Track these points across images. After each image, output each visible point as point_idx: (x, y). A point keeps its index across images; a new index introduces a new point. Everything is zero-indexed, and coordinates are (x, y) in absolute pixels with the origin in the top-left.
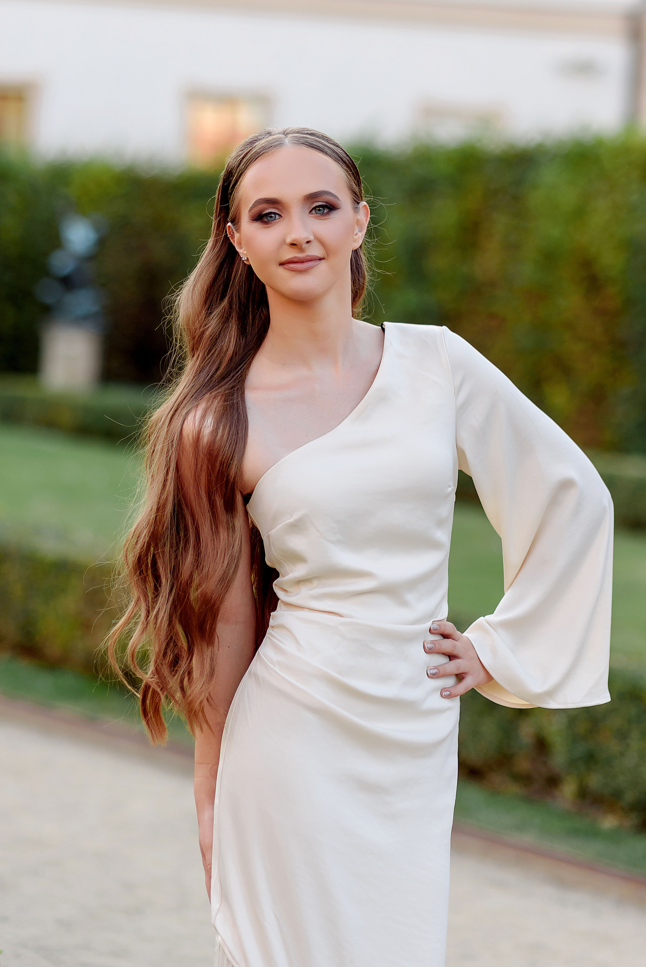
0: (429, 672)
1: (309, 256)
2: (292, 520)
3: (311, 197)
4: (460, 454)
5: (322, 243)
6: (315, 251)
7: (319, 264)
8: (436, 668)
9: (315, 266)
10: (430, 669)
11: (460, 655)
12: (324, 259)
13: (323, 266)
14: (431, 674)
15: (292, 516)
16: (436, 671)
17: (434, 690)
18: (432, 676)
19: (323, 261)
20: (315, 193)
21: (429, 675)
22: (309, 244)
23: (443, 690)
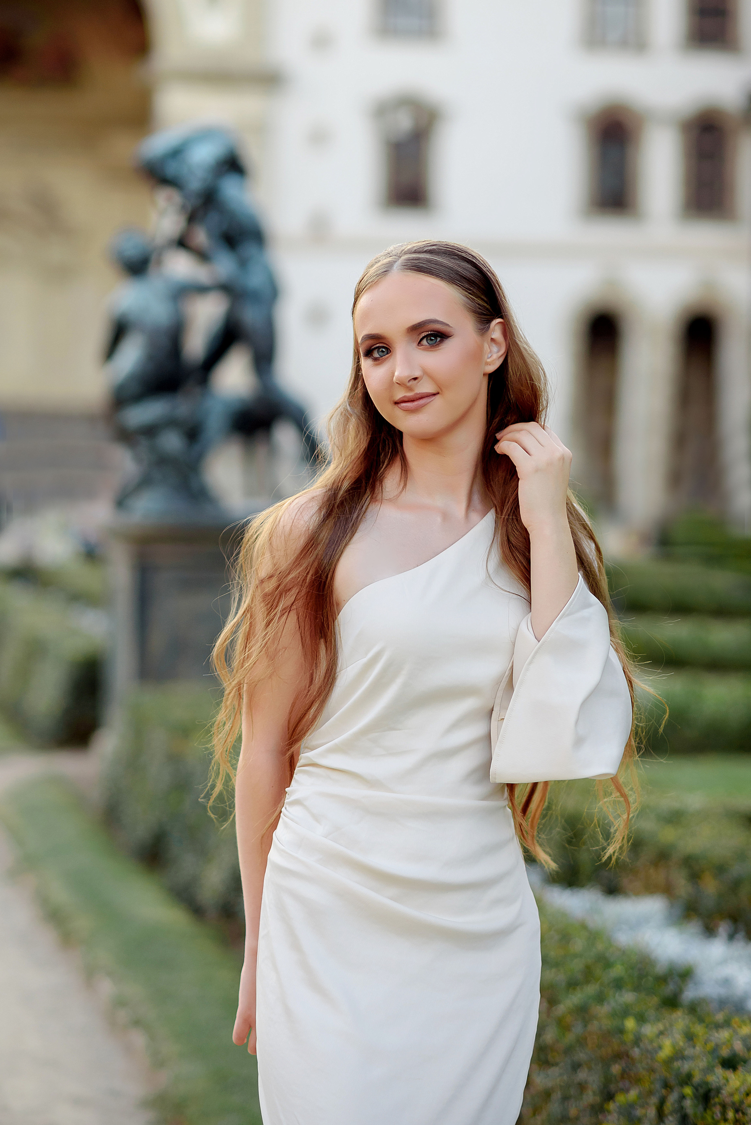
1: (418, 394)
3: (415, 329)
5: (431, 377)
6: (425, 387)
7: (431, 402)
9: (426, 404)
12: (438, 393)
13: (437, 401)
19: (438, 396)
20: (419, 323)
22: (417, 381)
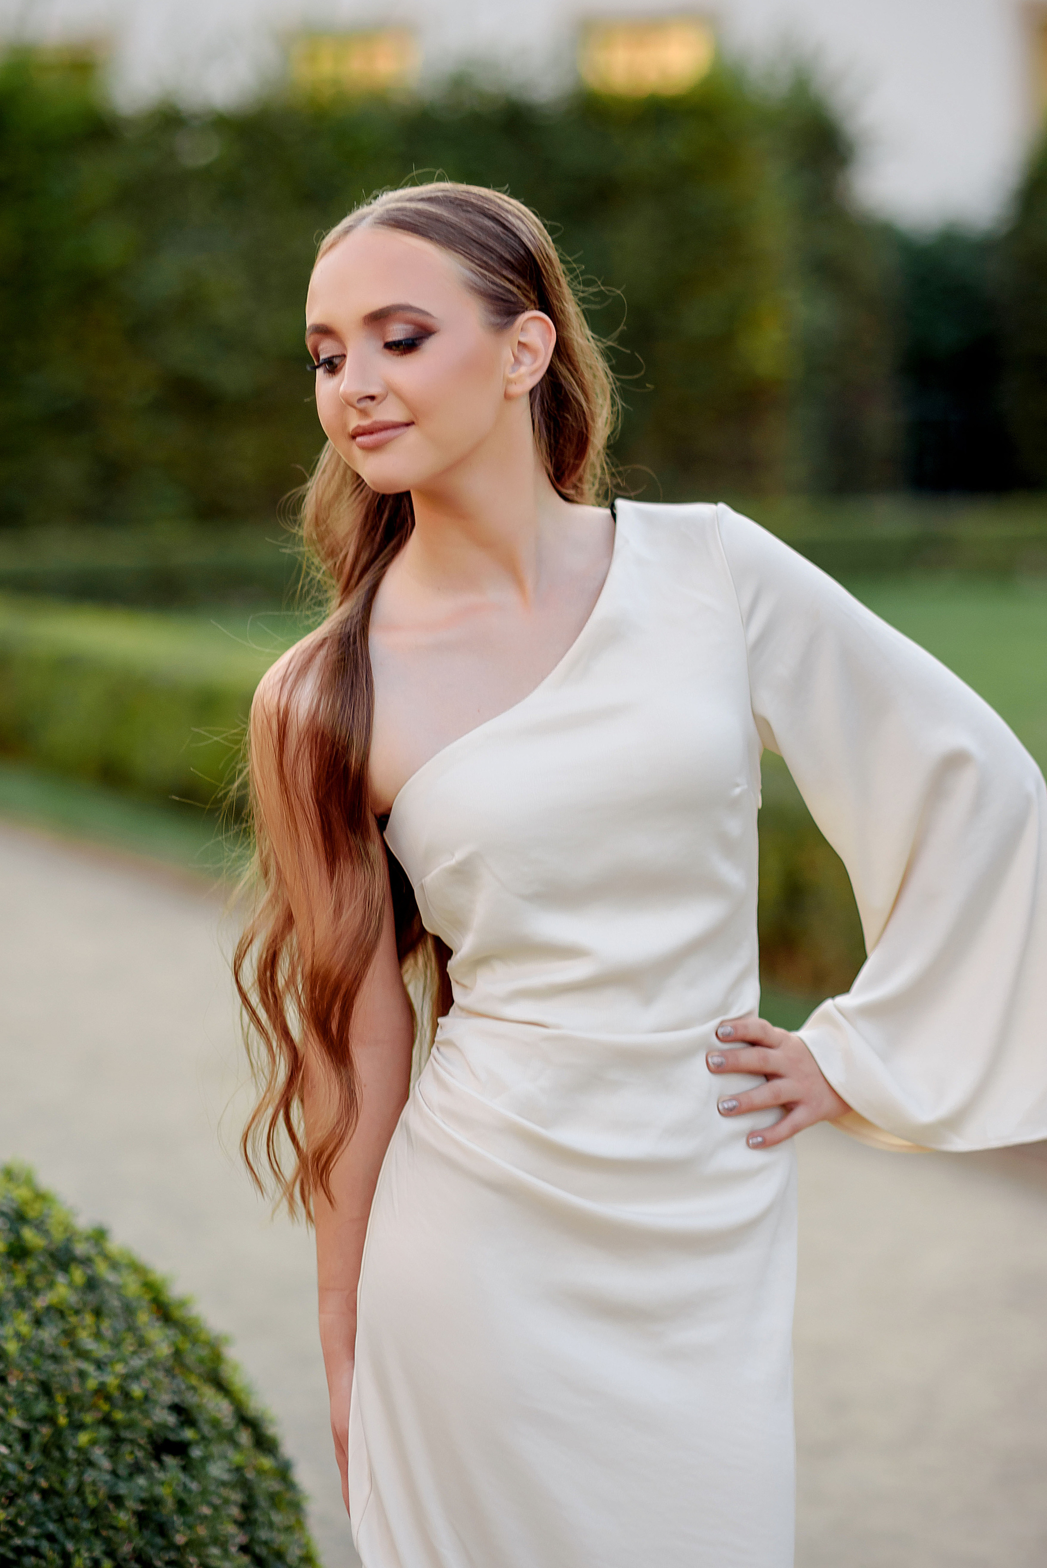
0: (720, 1107)
2: (453, 862)
3: (376, 319)
4: (762, 725)
5: (400, 396)
6: (389, 412)
8: (734, 1098)
9: (394, 440)
10: (724, 1101)
11: (781, 1070)
12: (413, 423)
13: (411, 436)
14: (724, 1109)
15: (453, 855)
16: (734, 1103)
17: (733, 1137)
18: (728, 1113)
19: (412, 429)
20: (384, 308)
21: (722, 1111)
22: (375, 402)
23: (752, 1134)
